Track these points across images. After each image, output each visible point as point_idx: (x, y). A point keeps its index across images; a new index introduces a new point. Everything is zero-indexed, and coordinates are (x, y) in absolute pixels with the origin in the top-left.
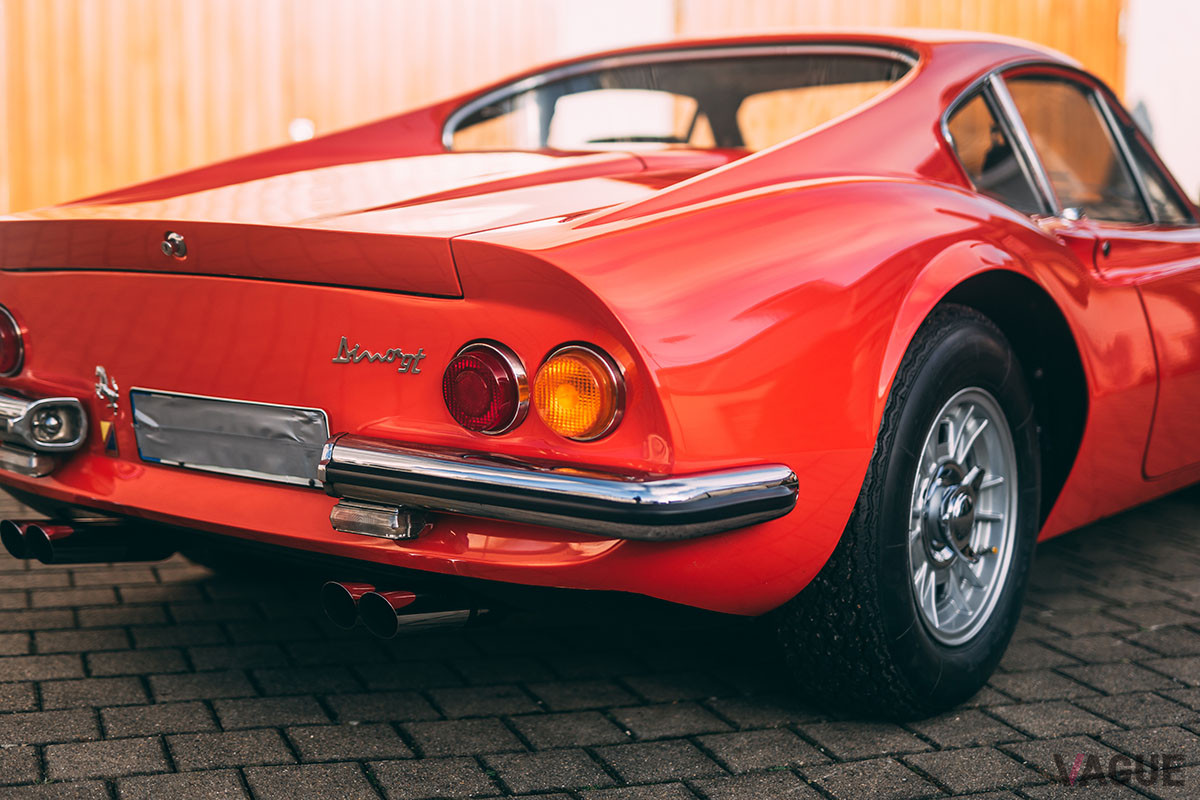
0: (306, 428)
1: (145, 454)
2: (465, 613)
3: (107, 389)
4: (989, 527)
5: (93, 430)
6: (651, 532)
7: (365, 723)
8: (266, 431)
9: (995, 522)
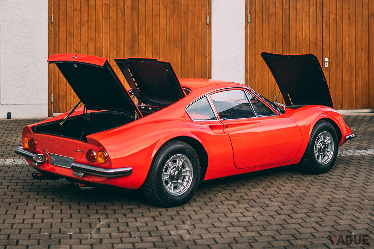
0: (71, 160)
1: (52, 163)
2: (92, 187)
3: (47, 153)
4: (188, 177)
5: (45, 159)
6: (109, 176)
7: (83, 205)
8: (67, 161)
9: (189, 176)
